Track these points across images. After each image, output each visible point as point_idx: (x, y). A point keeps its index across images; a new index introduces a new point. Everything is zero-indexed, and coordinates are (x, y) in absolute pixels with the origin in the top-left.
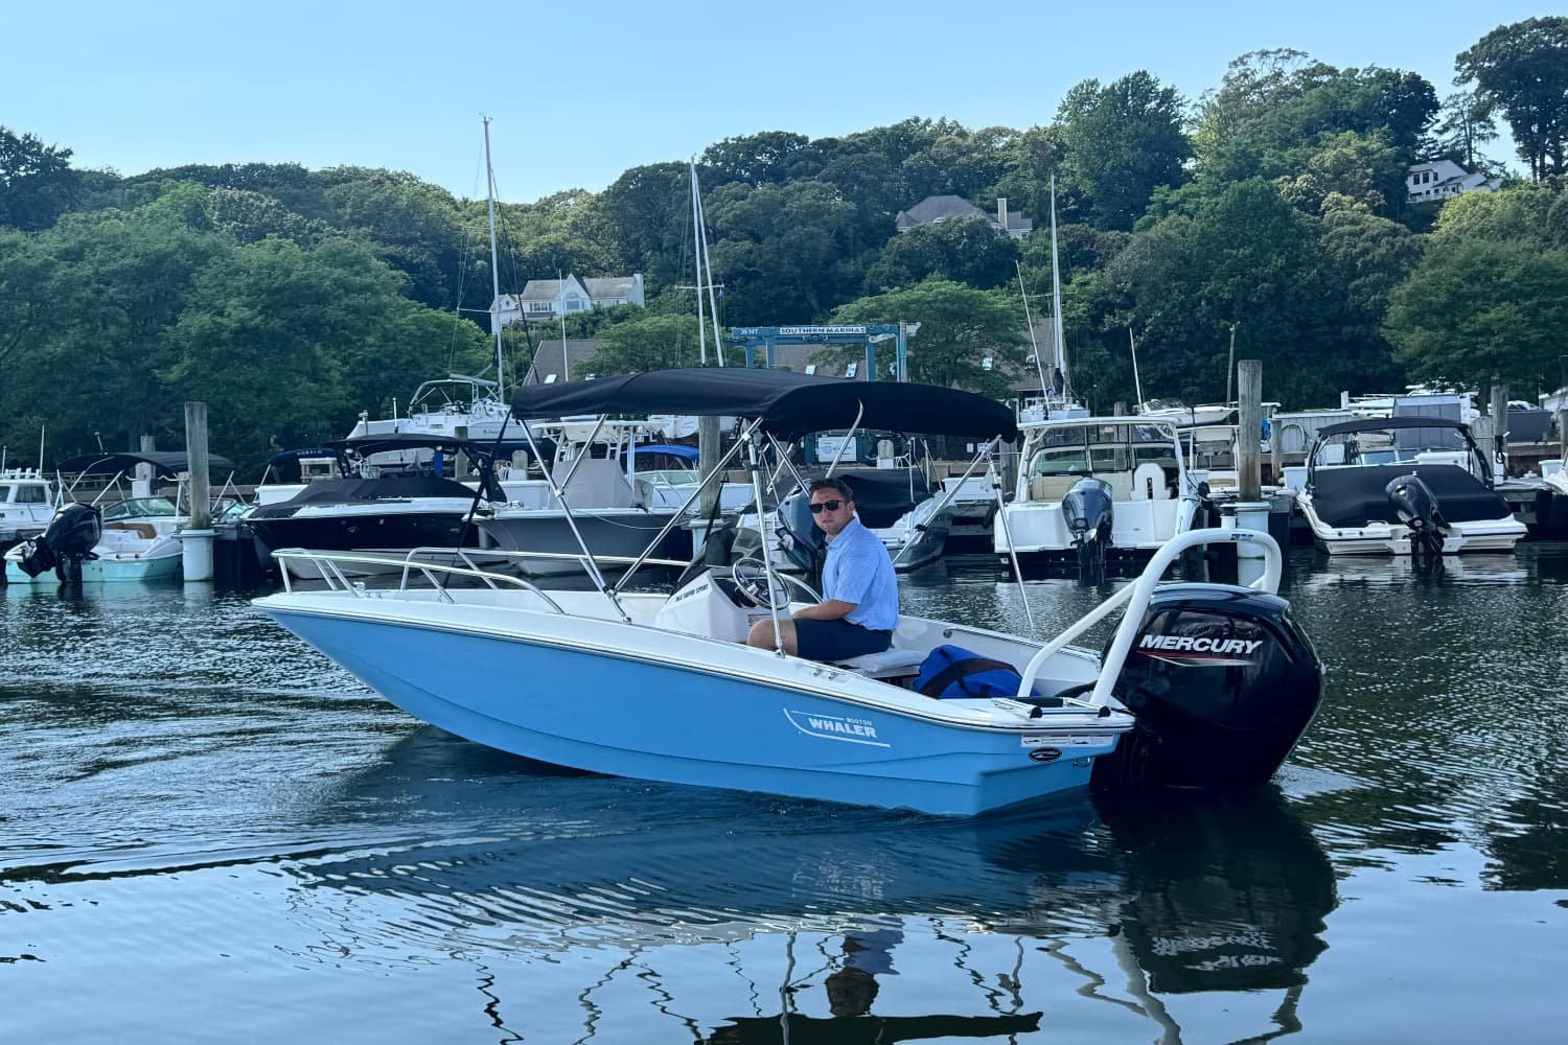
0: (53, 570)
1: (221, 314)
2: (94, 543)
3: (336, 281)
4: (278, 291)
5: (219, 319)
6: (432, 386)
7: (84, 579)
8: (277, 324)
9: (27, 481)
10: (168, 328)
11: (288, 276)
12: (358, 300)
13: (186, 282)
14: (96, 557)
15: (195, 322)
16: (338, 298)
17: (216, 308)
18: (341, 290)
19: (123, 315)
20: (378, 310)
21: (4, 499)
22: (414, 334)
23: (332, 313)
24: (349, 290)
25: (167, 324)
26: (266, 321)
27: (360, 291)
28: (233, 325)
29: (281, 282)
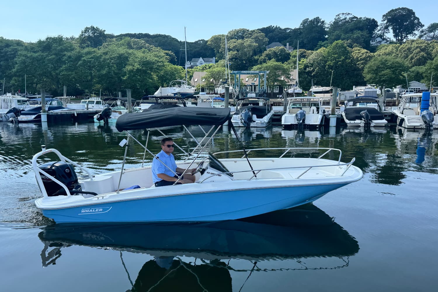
0: (103, 120)
1: (134, 66)
2: (110, 115)
3: (156, 60)
4: (144, 62)
5: (133, 67)
6: (173, 82)
7: (109, 122)
8: (144, 68)
9: (98, 100)
10: (124, 69)
11: (146, 59)
12: (160, 64)
13: (127, 59)
14: (111, 118)
15: (129, 68)
16: (156, 63)
17: (133, 65)
18: (156, 62)
19: (115, 66)
20: (163, 66)
21: (93, 104)
22: (170, 70)
23: (155, 66)
24: (158, 62)
25: (123, 68)
26: (142, 68)
27: (160, 62)
28: (136, 68)
29: (145, 60)
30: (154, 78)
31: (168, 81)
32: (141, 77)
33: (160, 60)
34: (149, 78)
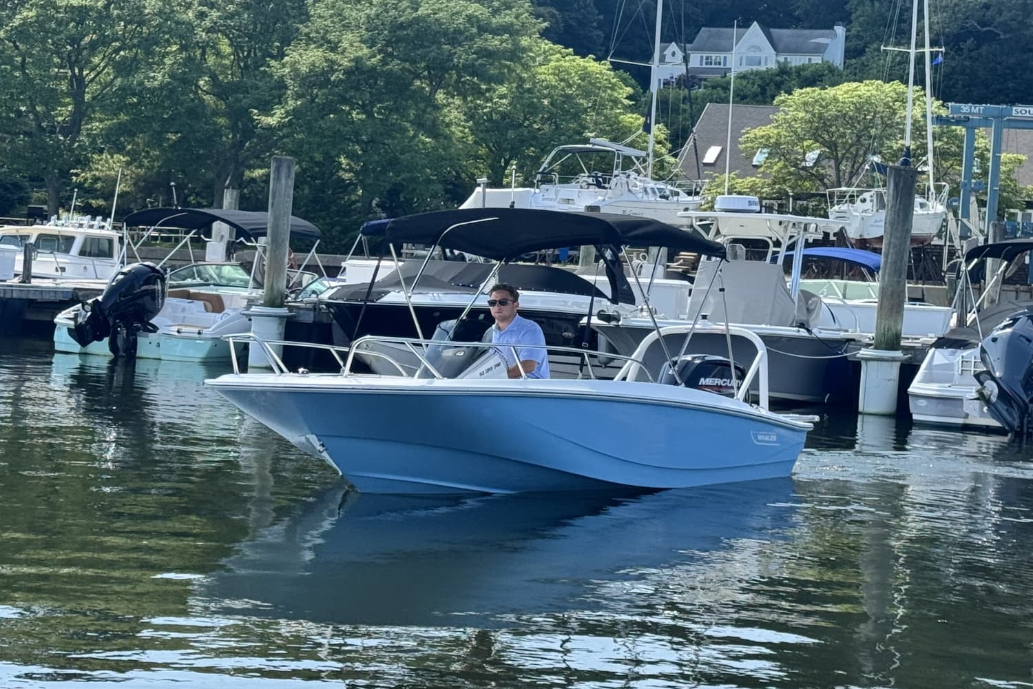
0: (106, 340)
1: (334, 49)
2: (154, 312)
3: (470, 18)
4: (402, 26)
5: (332, 56)
6: (566, 151)
7: (138, 354)
8: (395, 66)
9: (95, 232)
10: (273, 63)
11: (417, 10)
12: (494, 42)
13: (300, 7)
14: (155, 329)
15: (305, 58)
16: (471, 38)
17: (329, 42)
18: (475, 30)
19: (225, 47)
20: (515, 54)
21: (67, 251)
22: (555, 87)
23: (462, 56)
24: (484, 29)
25: (273, 57)
26: (384, 62)
27: (497, 31)
28: (346, 63)
29: (409, 15)
30: (448, 125)
31: (531, 151)
32: (370, 115)
33: (495, 21)
34: (420, 125)
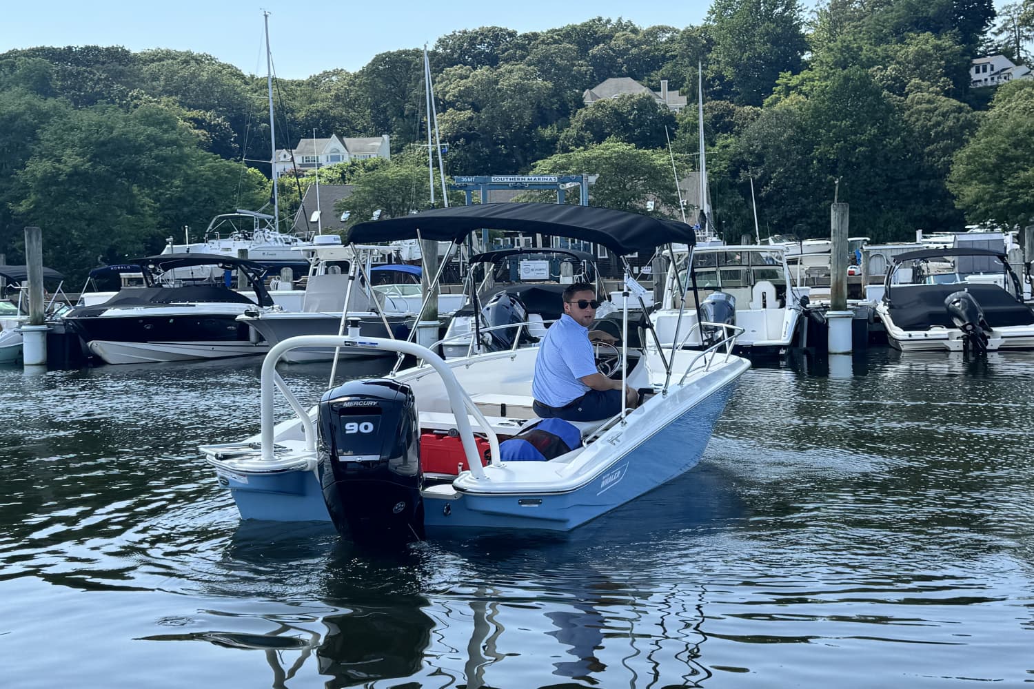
1: (59, 161)
3: (148, 137)
4: (103, 144)
5: (57, 165)
8: (101, 169)
10: (18, 171)
11: (112, 133)
12: (166, 151)
13: (32, 136)
15: (39, 167)
16: (150, 150)
17: (55, 156)
18: (153, 144)
20: (182, 159)
22: (211, 179)
23: (146, 161)
24: (159, 143)
25: (18, 168)
26: (93, 166)
27: (168, 144)
28: (68, 170)
29: (106, 137)
30: (142, 206)
34: (123, 208)
